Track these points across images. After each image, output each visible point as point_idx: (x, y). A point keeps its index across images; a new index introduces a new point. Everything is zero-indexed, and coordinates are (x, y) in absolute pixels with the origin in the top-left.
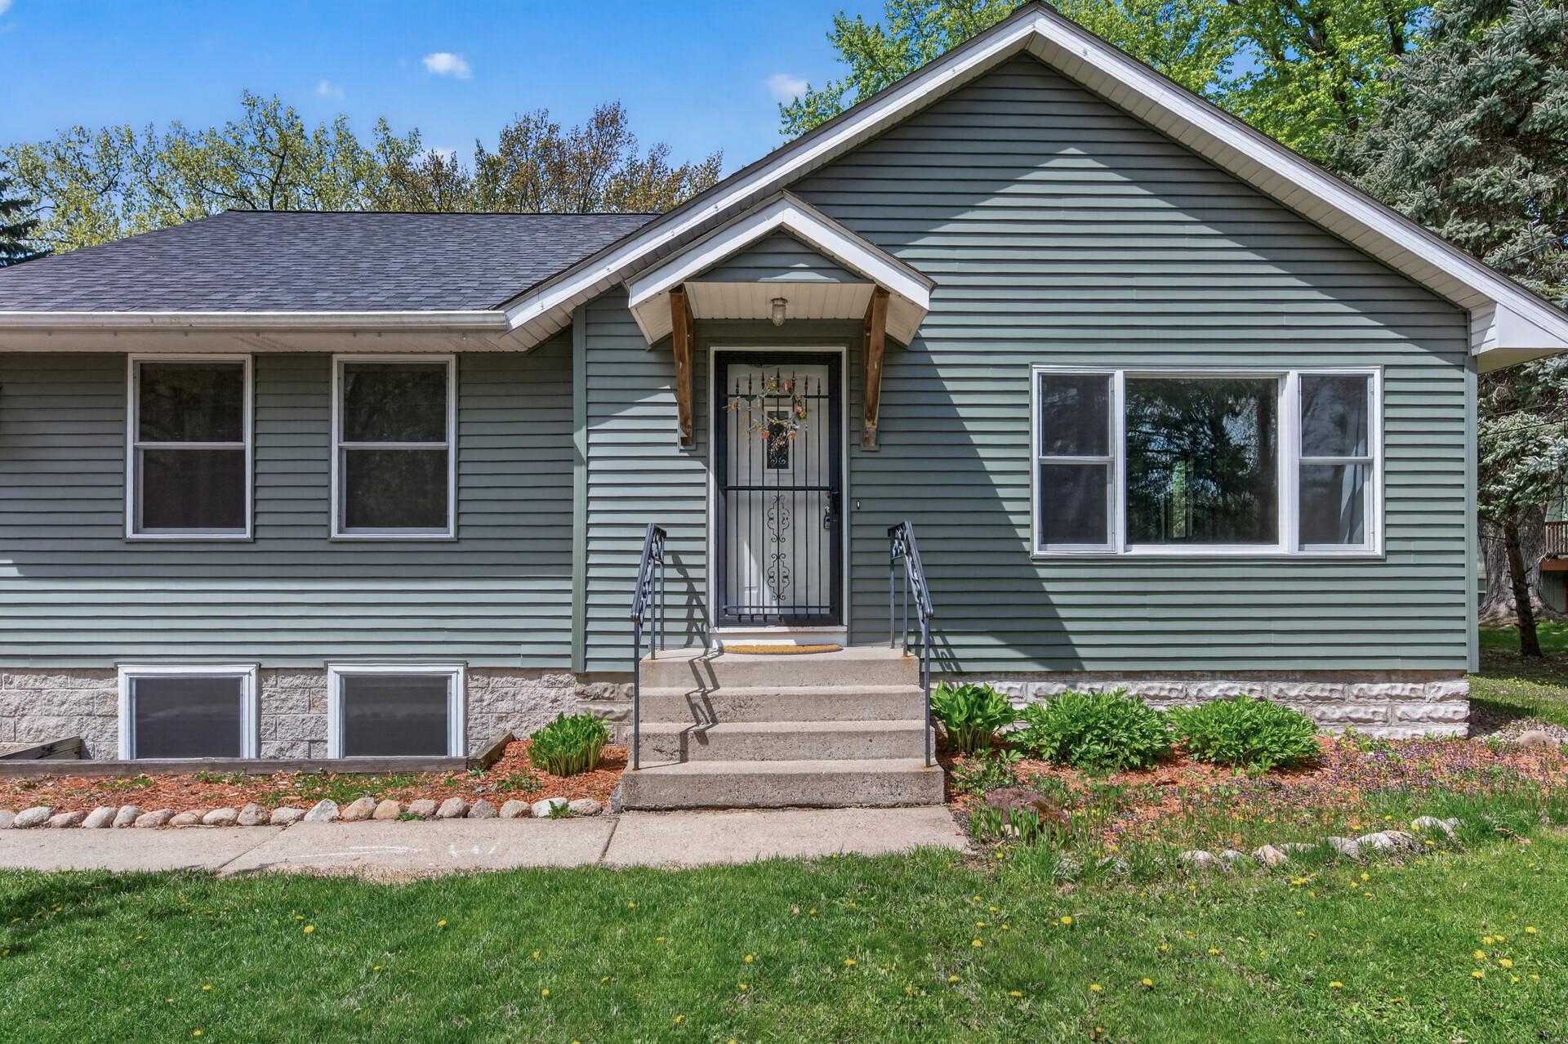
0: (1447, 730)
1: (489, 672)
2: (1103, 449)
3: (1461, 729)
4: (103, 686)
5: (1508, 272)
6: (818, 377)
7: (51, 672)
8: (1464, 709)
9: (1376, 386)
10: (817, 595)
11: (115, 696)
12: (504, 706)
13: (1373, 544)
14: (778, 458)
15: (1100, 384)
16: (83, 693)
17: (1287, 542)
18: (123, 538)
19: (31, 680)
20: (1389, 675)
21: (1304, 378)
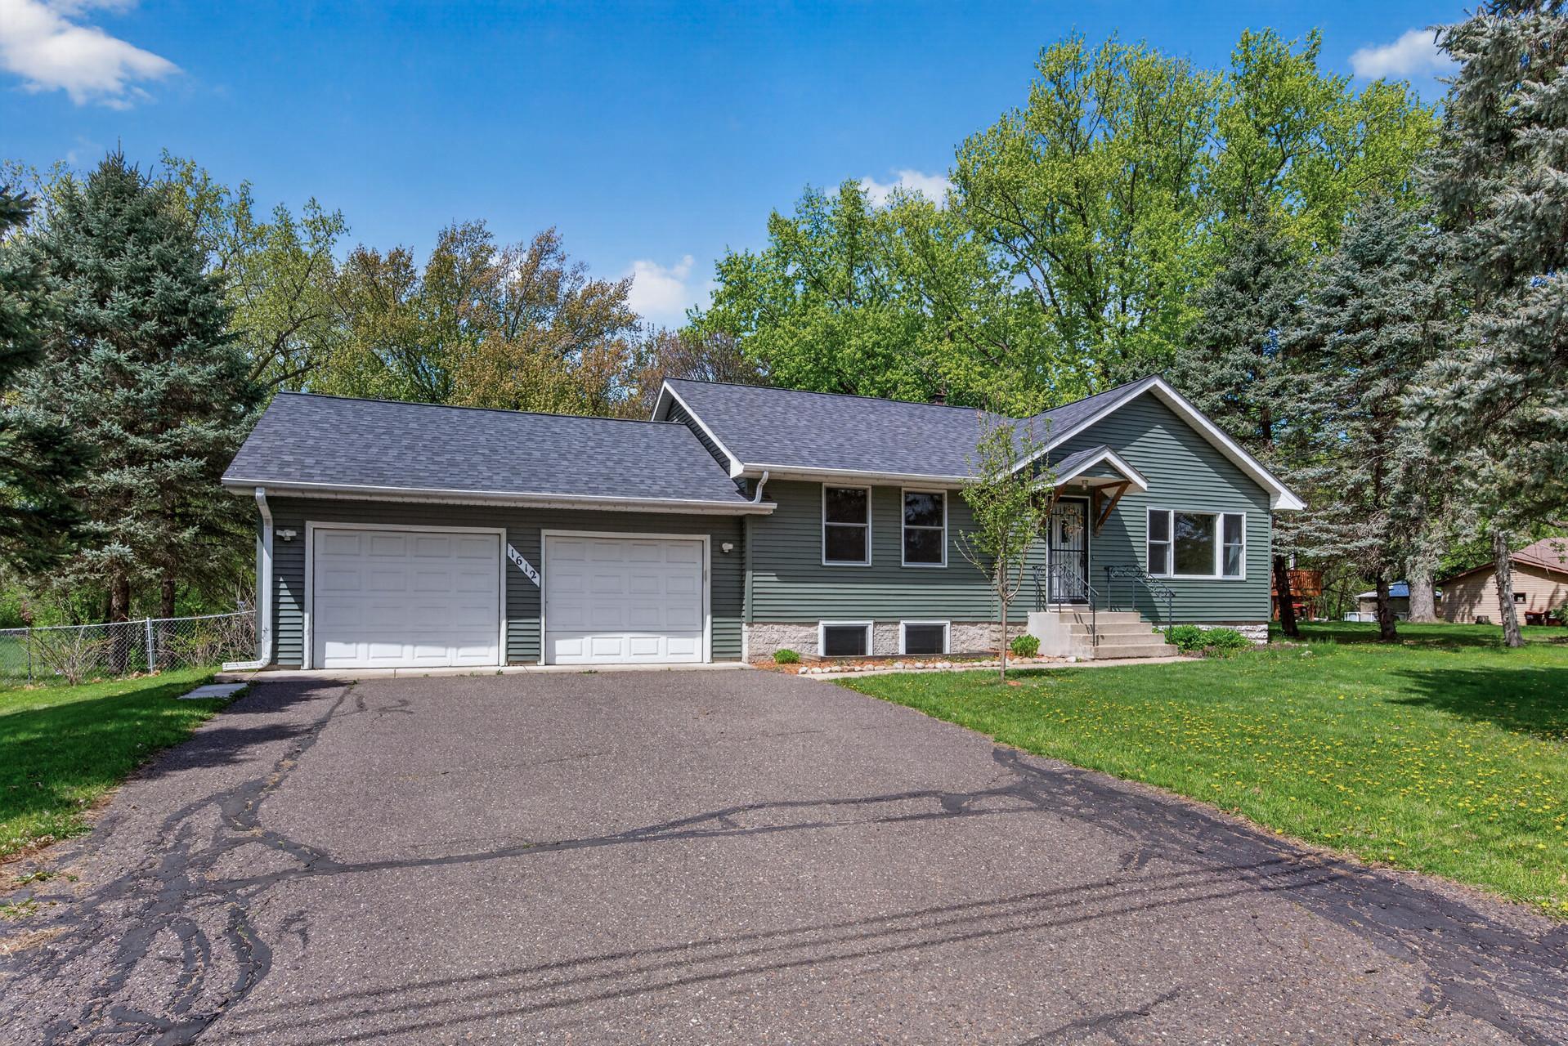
0: (1261, 642)
1: (959, 623)
2: (1166, 539)
3: (1266, 642)
4: (811, 630)
5: (1283, 483)
6: (1078, 507)
7: (790, 624)
8: (1266, 634)
9: (1244, 519)
10: (1078, 592)
11: (817, 635)
12: (964, 638)
13: (1243, 576)
14: (1064, 539)
15: (1166, 514)
16: (803, 634)
17: (1219, 574)
18: (821, 565)
19: (781, 628)
20: (1247, 623)
21: (1226, 516)
